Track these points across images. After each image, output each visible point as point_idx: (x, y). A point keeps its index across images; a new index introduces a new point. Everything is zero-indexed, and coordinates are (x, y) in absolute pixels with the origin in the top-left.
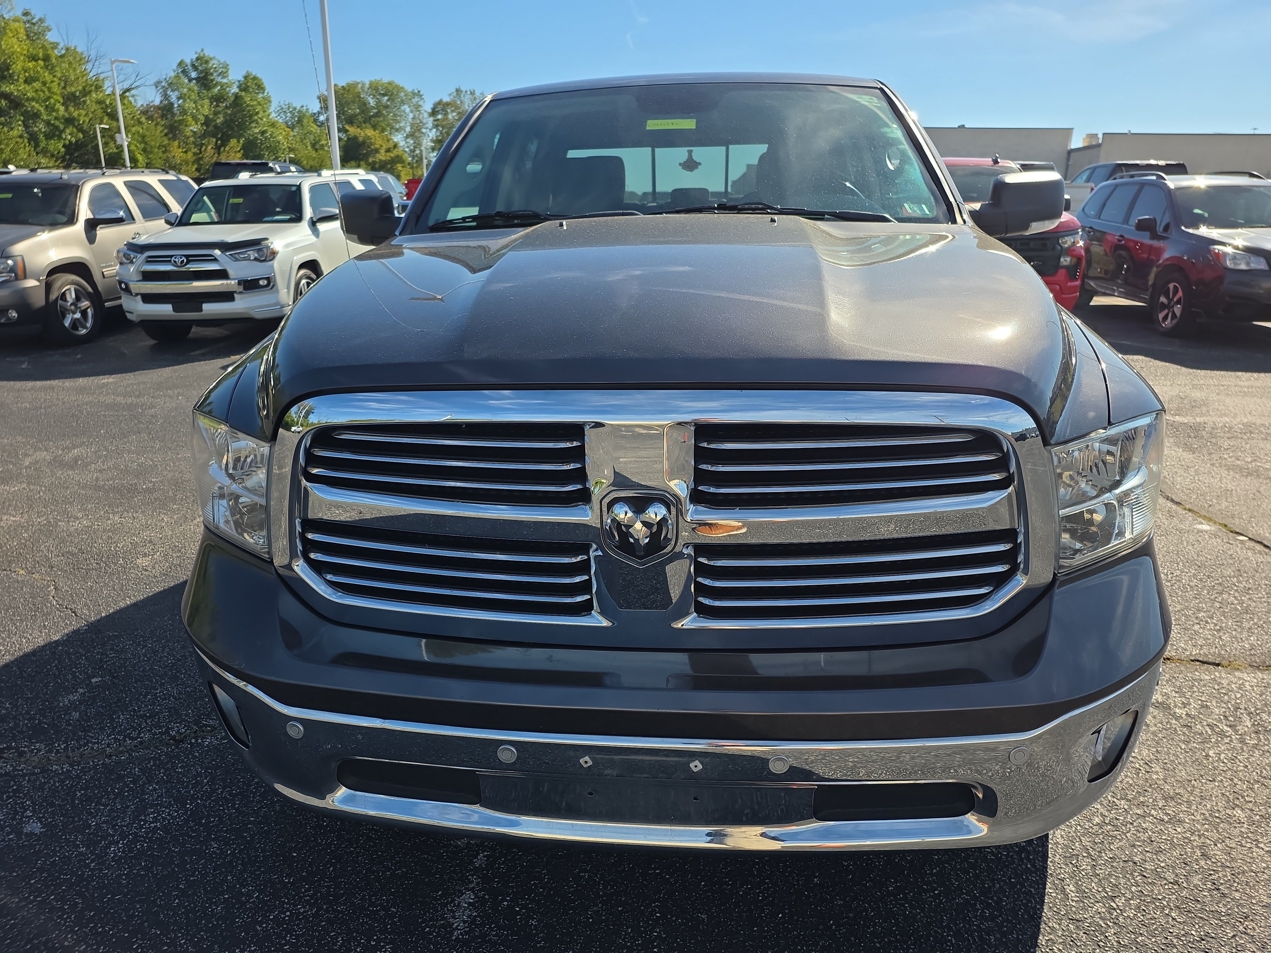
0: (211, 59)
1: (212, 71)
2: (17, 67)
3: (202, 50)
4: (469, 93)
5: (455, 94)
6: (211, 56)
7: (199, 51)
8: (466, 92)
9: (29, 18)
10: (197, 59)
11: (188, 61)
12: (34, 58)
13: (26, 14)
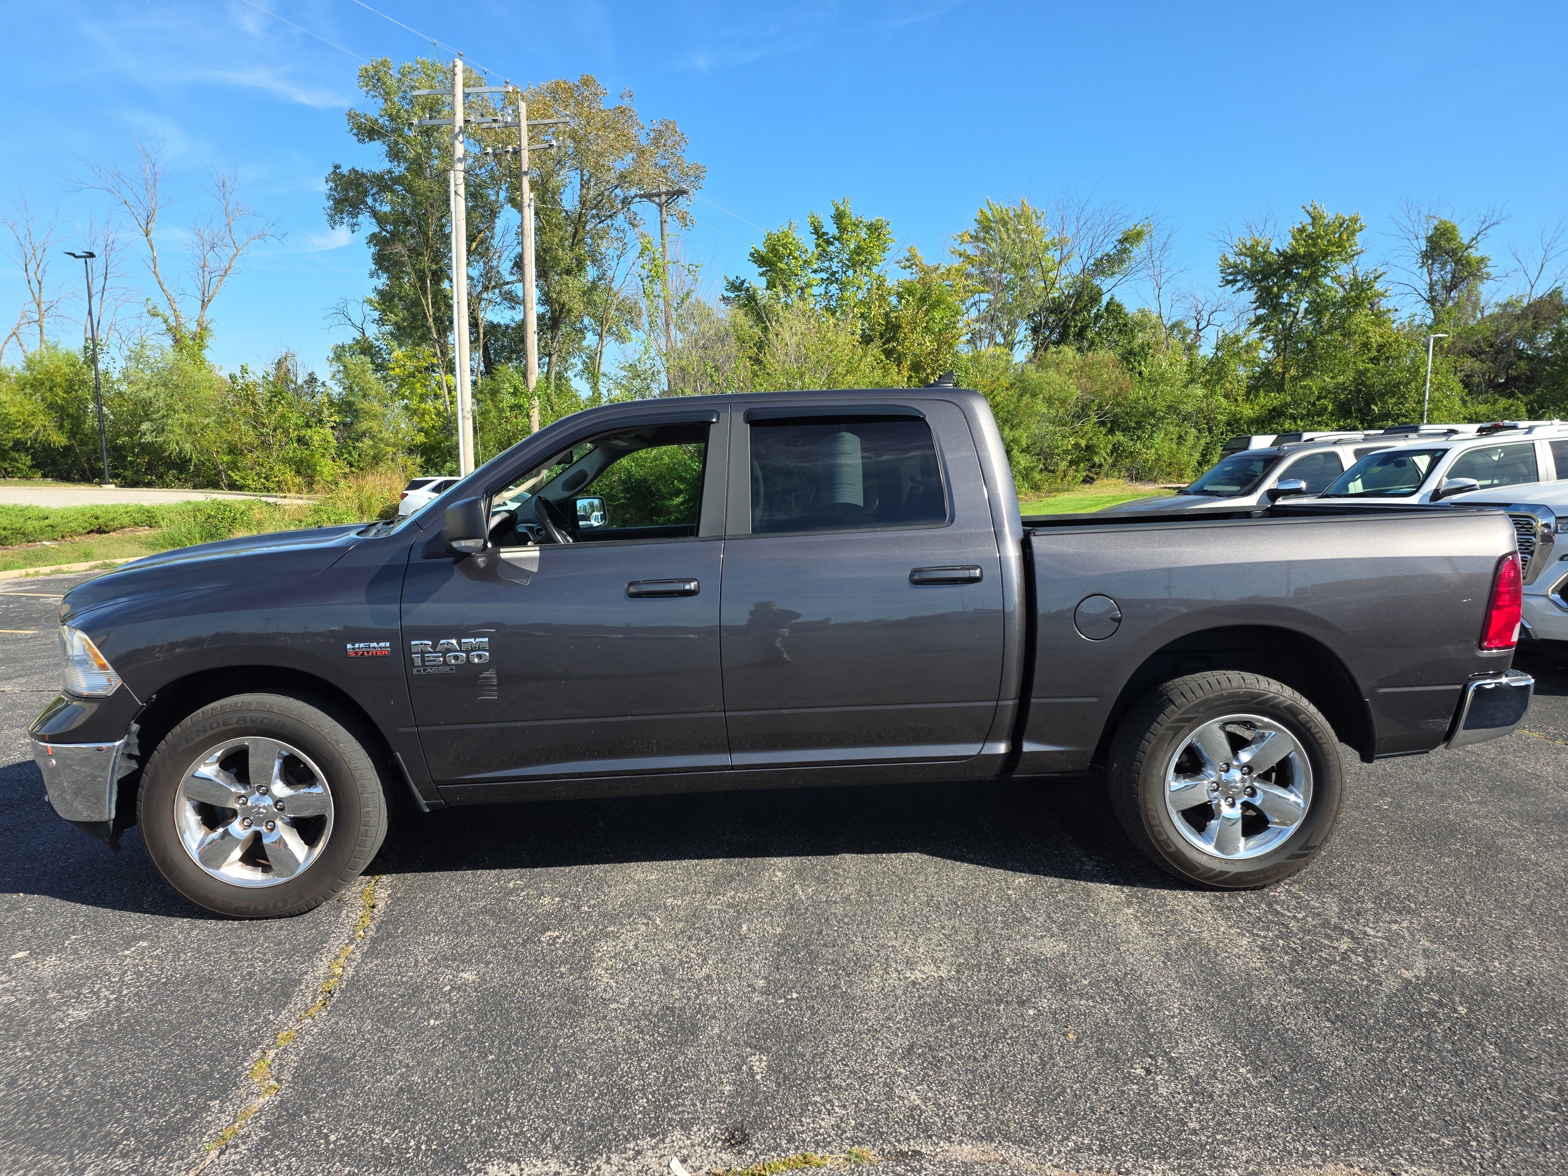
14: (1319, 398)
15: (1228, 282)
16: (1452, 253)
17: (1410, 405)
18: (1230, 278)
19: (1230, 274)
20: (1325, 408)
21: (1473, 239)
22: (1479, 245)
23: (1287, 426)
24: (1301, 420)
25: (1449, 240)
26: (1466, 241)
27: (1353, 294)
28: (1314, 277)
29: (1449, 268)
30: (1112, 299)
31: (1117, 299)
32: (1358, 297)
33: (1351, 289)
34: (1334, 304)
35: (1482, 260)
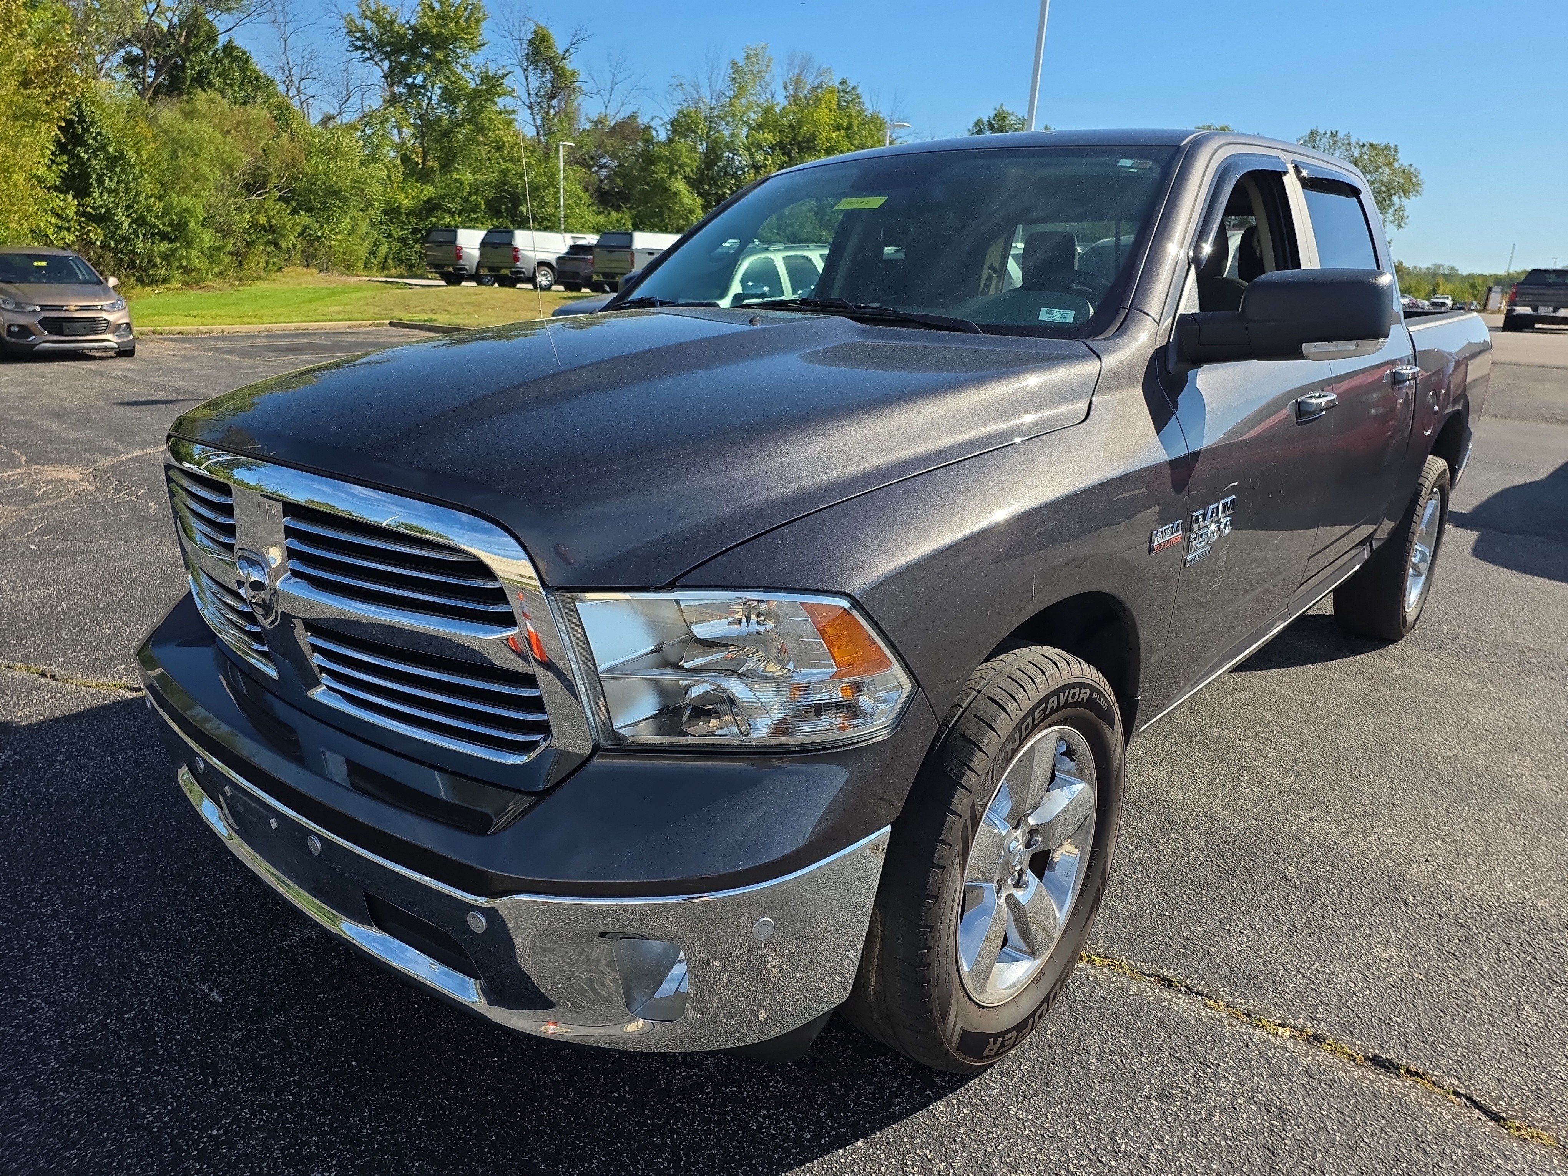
0: (1009, 114)
1: (1007, 128)
2: (822, 137)
3: (1002, 105)
4: (1329, 134)
5: (1307, 138)
6: (1010, 111)
7: (998, 107)
8: (1325, 134)
9: (844, 86)
10: (996, 116)
11: (986, 120)
12: (838, 128)
13: (842, 84)
14: (470, 194)
15: (357, 48)
16: (550, 60)
17: (550, 210)
18: (359, 43)
19: (359, 39)
20: (477, 206)
21: (567, 51)
22: (571, 58)
23: (448, 220)
24: (459, 215)
25: (547, 47)
26: (560, 51)
27: (484, 87)
28: (446, 62)
29: (548, 76)
30: (230, 41)
31: (237, 42)
32: (488, 91)
33: (482, 83)
34: (466, 95)
35: (574, 73)
